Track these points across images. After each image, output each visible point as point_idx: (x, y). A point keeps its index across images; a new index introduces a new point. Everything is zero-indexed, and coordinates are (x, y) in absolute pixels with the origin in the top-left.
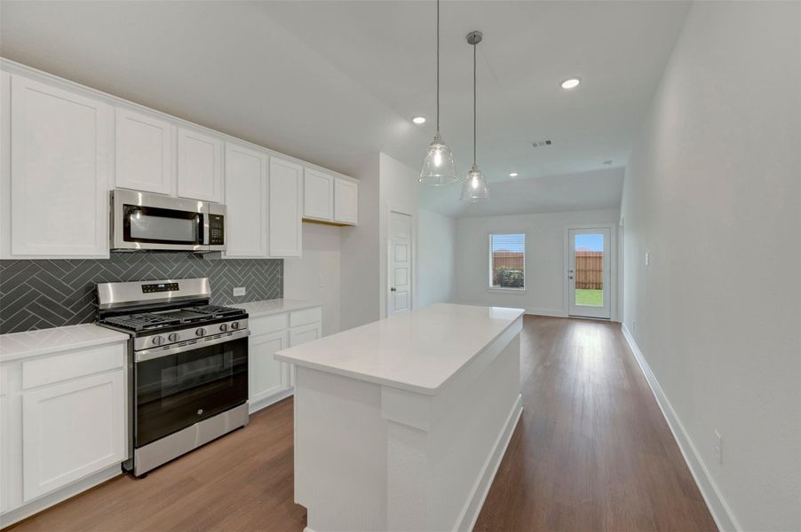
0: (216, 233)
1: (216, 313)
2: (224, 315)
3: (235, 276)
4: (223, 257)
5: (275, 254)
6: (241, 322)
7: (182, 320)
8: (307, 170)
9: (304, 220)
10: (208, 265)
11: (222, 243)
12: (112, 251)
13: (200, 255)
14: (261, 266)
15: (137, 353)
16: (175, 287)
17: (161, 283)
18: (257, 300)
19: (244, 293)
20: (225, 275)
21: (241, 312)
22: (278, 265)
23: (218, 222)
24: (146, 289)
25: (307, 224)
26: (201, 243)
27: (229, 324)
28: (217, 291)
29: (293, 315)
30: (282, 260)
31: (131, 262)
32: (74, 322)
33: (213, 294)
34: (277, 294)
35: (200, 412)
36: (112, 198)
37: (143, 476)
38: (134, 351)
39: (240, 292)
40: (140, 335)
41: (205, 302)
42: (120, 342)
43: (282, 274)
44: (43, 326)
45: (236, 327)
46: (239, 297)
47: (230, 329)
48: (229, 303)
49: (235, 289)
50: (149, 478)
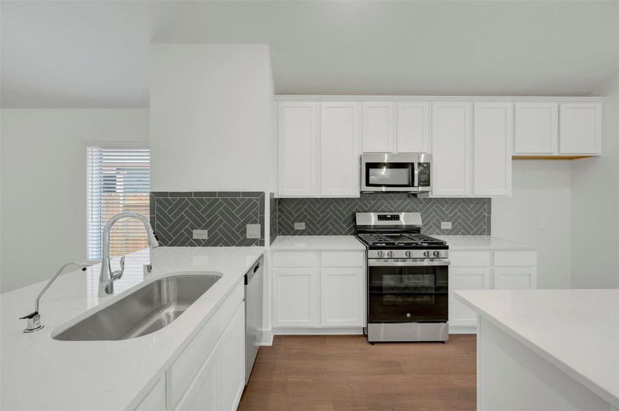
0: (424, 177)
1: (422, 241)
2: (429, 243)
3: (443, 212)
4: (430, 196)
5: (480, 193)
6: (442, 252)
7: (396, 243)
8: (518, 105)
9: (514, 158)
10: (421, 203)
11: (429, 185)
12: (361, 193)
13: (415, 195)
14: (466, 203)
15: (369, 260)
16: (397, 218)
17: (389, 214)
18: (463, 234)
19: (450, 227)
20: (434, 210)
21: (442, 243)
22: (485, 203)
23: (426, 168)
24: (380, 218)
25: (517, 162)
26: (413, 186)
27: (431, 251)
28: (428, 223)
29: (497, 254)
30: (489, 200)
31: (373, 200)
32: (346, 234)
33: (424, 226)
34: (484, 230)
35: (408, 315)
36: (361, 159)
37: (373, 343)
38: (368, 258)
39: (446, 225)
40: (371, 248)
41: (417, 230)
42: (361, 251)
43: (490, 213)
44: (335, 234)
45: (437, 257)
46: (447, 230)
47: (432, 256)
48: (437, 234)
49: (442, 223)
50: (376, 346)
